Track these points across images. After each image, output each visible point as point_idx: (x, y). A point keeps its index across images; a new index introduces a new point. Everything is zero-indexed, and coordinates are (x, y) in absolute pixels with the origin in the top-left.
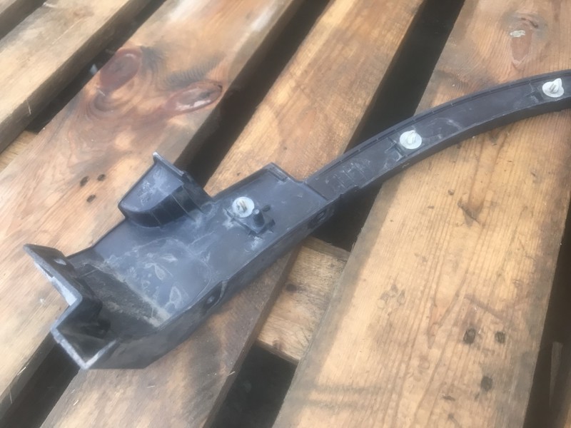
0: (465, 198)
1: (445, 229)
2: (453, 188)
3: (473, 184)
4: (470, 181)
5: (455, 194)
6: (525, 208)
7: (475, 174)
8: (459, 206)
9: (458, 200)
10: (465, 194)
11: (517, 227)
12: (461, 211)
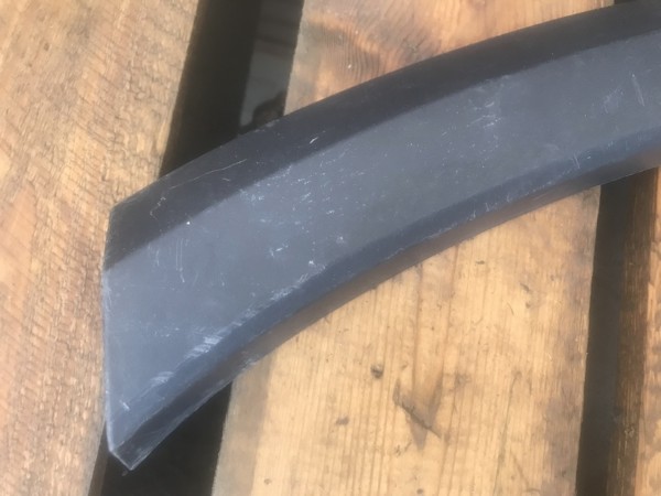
0: (406, 378)
1: (377, 469)
2: (380, 359)
3: (416, 339)
4: (409, 329)
5: (386, 374)
6: (517, 374)
7: (419, 310)
8: (397, 404)
9: (392, 387)
10: (404, 367)
11: (506, 427)
12: (401, 414)
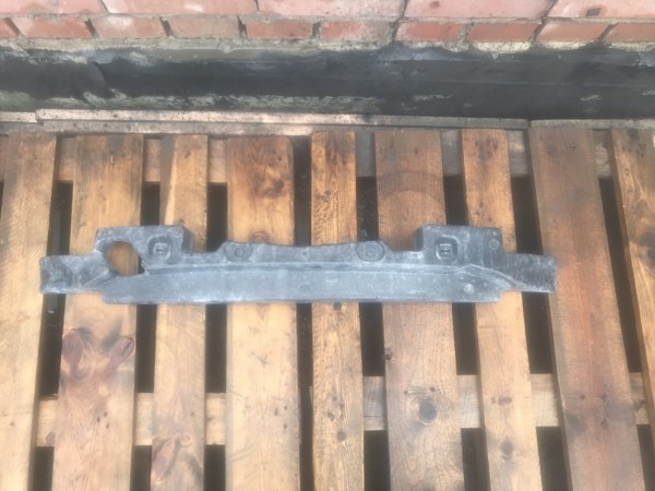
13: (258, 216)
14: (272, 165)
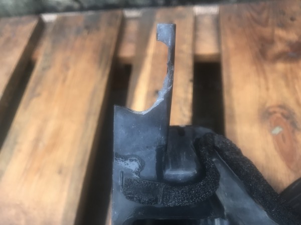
13: (271, 86)
14: (283, 26)
